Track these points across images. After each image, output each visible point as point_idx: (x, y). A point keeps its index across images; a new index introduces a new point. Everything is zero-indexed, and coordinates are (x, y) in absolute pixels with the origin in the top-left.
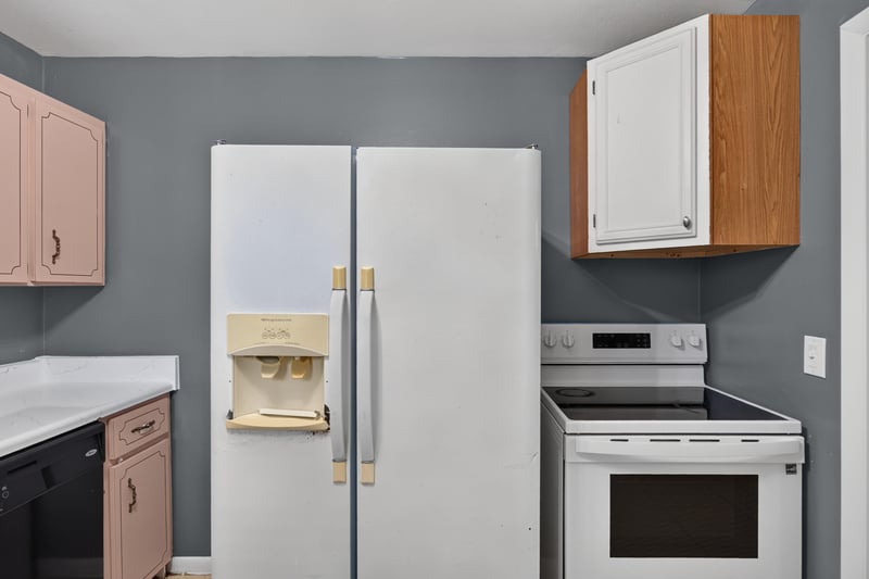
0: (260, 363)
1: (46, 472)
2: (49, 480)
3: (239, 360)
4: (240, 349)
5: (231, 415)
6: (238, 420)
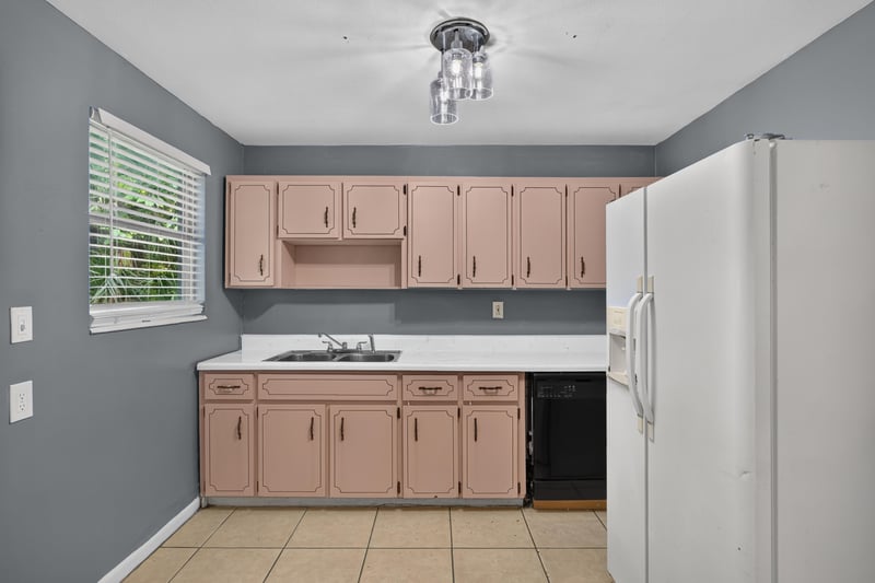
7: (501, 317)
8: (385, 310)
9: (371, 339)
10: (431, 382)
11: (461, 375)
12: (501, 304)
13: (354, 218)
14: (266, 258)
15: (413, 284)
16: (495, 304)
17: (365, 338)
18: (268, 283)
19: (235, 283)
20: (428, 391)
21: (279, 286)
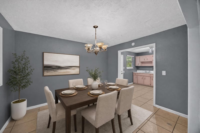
9: (150, 71)
13: (147, 60)
18: (139, 66)
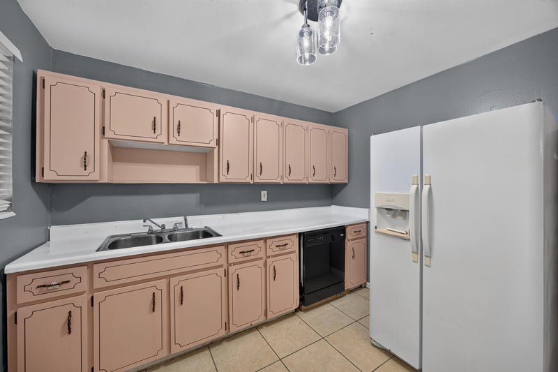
0: (386, 211)
1: (333, 237)
2: (333, 239)
3: (379, 209)
4: (378, 206)
5: (376, 228)
6: (377, 230)
7: (266, 200)
8: (193, 198)
9: (186, 220)
10: (246, 247)
11: (265, 239)
12: (266, 192)
13: (179, 128)
14: (90, 154)
15: (223, 180)
16: (262, 192)
17: (181, 219)
18: (93, 177)
19: (49, 177)
20: (246, 254)
21: (105, 180)
